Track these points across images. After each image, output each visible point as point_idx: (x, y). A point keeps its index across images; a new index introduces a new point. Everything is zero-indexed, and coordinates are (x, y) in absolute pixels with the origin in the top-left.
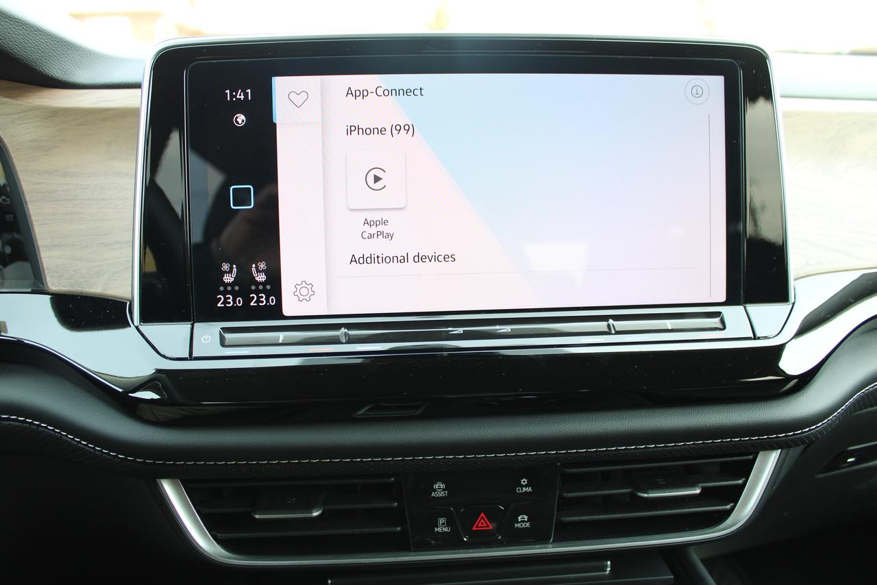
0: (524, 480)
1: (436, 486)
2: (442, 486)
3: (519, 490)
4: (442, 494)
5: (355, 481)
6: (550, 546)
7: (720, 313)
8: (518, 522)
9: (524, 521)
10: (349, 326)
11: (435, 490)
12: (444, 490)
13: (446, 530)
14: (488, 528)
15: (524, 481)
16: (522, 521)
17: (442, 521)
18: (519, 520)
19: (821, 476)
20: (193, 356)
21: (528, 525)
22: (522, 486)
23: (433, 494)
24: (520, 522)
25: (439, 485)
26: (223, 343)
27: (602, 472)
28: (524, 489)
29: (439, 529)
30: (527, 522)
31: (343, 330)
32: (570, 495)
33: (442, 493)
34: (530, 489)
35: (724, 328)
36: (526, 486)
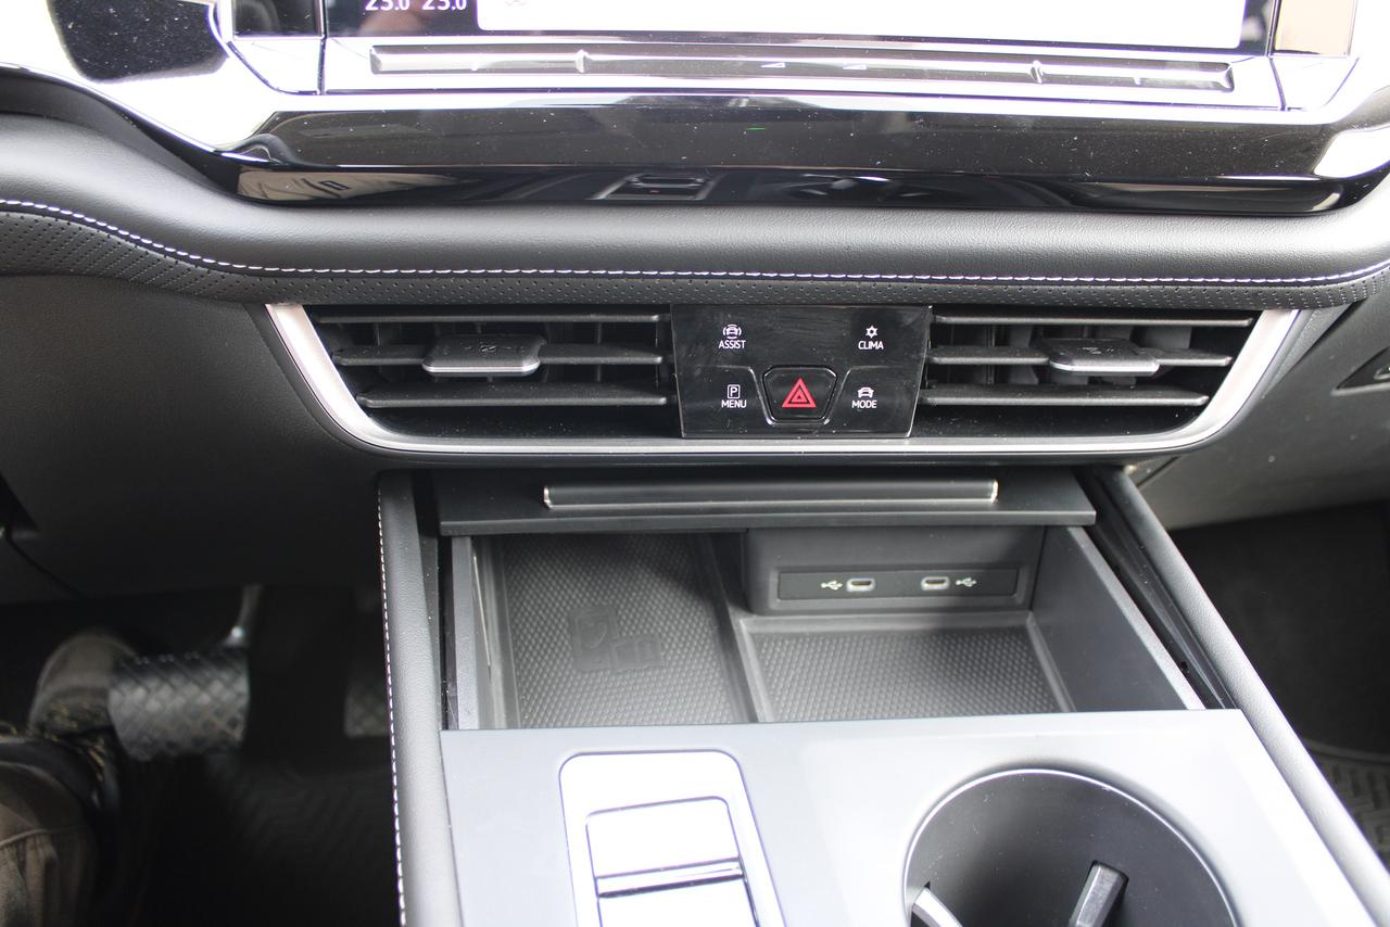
0: (872, 328)
1: (727, 331)
2: (737, 331)
3: (862, 346)
4: (735, 345)
5: (593, 317)
6: (907, 441)
7: (1227, 65)
8: (857, 399)
9: (867, 398)
10: (590, 48)
11: (725, 338)
12: (739, 338)
13: (739, 404)
14: (807, 406)
15: (872, 331)
16: (863, 398)
17: (733, 388)
18: (860, 396)
19: (1343, 392)
20: (326, 90)
21: (873, 404)
22: (868, 339)
23: (721, 344)
24: (860, 399)
25: (732, 330)
26: (375, 67)
27: (999, 326)
28: (871, 344)
29: (728, 404)
30: (871, 399)
31: (582, 54)
32: (946, 360)
33: (736, 342)
34: (879, 345)
35: (1232, 88)
36: (874, 339)
